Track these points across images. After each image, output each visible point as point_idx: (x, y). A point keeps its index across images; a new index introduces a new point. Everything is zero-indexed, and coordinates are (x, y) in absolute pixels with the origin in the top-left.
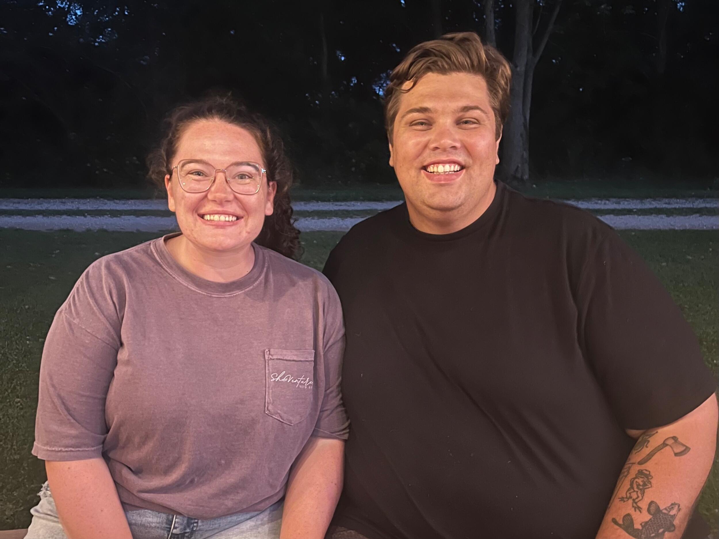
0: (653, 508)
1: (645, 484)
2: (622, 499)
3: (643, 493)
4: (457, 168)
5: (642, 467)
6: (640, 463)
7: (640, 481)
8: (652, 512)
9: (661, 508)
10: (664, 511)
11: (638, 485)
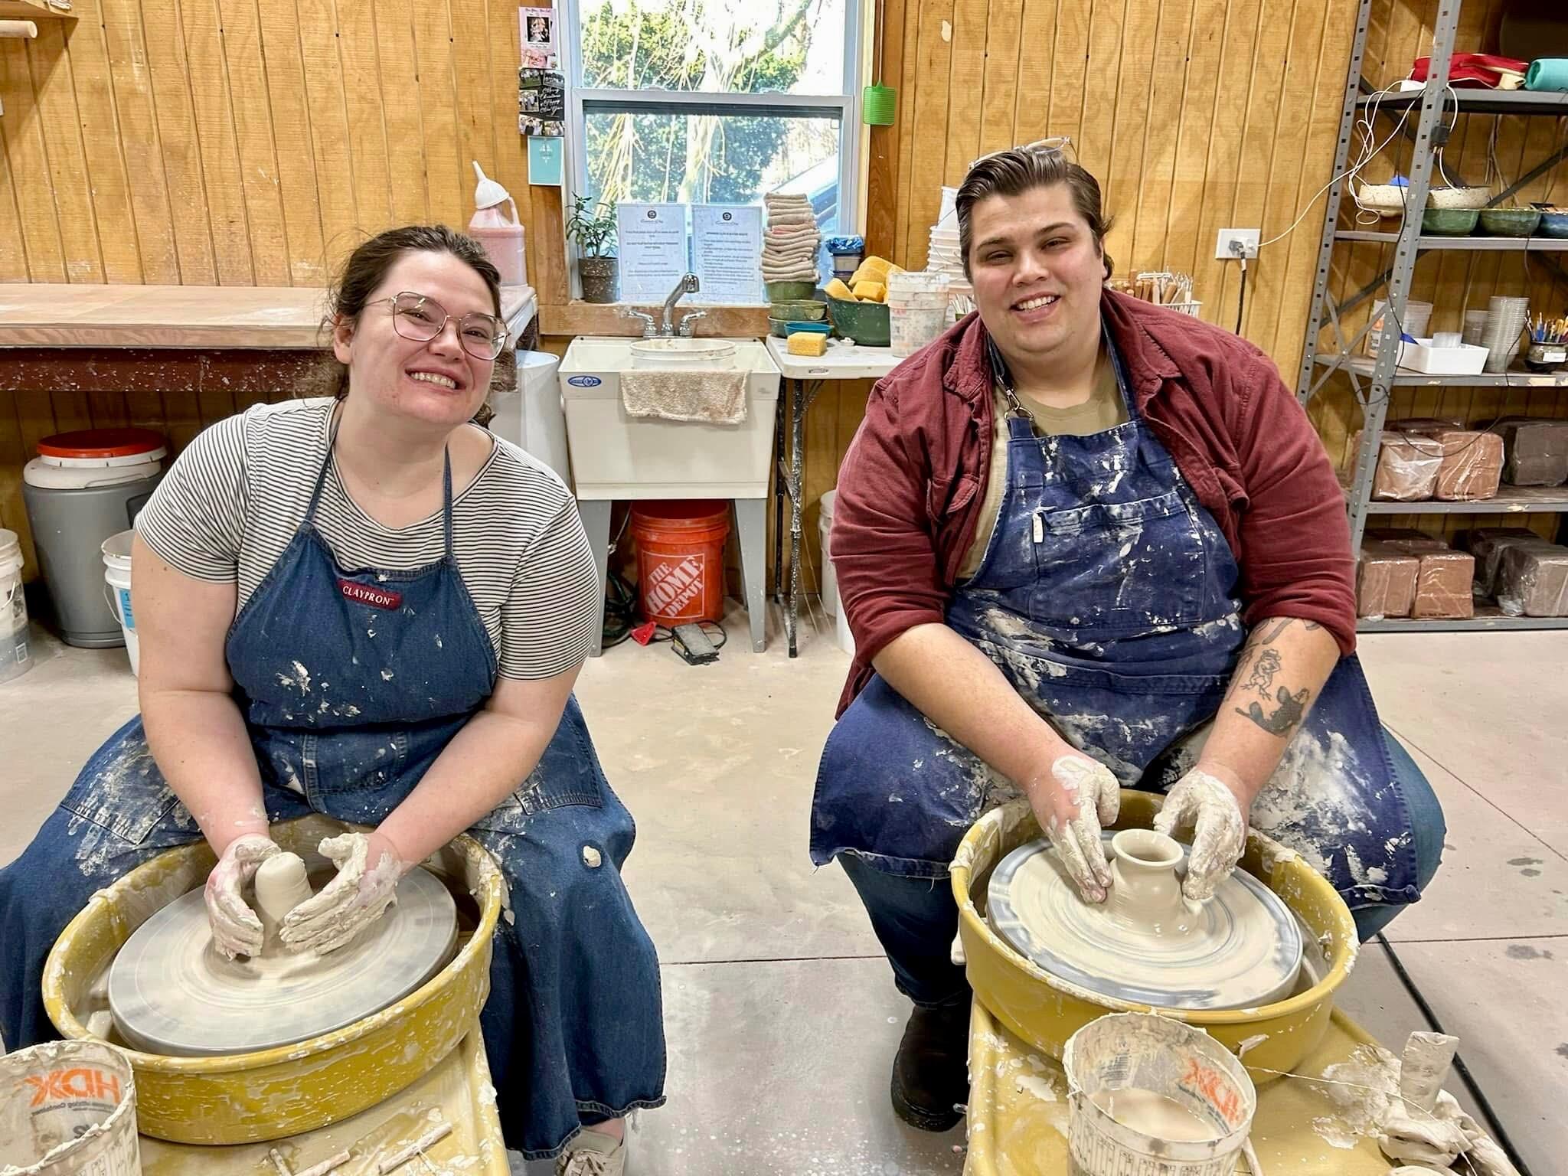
0: (1283, 695)
1: (1273, 667)
2: (1246, 687)
3: (1271, 679)
4: (1049, 300)
5: (1266, 648)
6: (1264, 643)
7: (1266, 664)
8: (1283, 700)
9: (1292, 695)
10: (1295, 699)
11: (1264, 669)
